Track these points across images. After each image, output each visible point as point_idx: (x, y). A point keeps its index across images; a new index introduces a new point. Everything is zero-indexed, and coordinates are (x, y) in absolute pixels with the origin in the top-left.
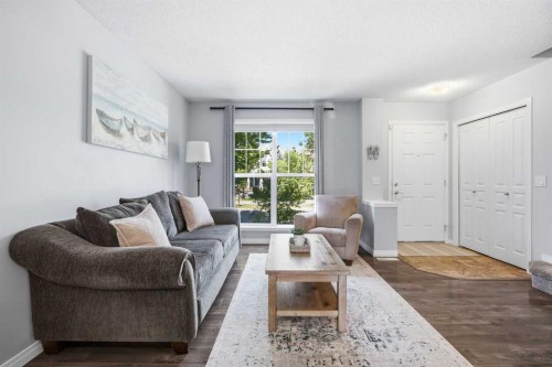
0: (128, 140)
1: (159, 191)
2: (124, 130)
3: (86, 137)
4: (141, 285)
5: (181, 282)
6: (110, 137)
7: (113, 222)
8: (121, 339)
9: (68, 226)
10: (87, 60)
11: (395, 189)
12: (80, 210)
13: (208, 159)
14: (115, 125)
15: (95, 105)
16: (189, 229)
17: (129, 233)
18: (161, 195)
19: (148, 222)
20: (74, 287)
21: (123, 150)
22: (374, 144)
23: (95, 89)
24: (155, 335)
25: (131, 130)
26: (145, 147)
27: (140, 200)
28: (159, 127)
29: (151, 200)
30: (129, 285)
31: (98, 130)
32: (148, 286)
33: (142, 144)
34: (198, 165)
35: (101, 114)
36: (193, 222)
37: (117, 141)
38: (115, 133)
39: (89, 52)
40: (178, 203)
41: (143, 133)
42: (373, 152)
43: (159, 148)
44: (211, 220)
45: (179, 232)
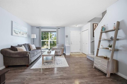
0: (19, 35)
1: (25, 43)
2: (18, 33)
3: (12, 34)
4: (21, 56)
5: (27, 56)
6: (16, 34)
7: (17, 48)
8: (18, 65)
9: (9, 49)
10: (12, 22)
11: (71, 43)
12: (11, 46)
13: (35, 37)
14: (17, 32)
15: (13, 29)
16: (31, 50)
17: (20, 49)
18: (26, 44)
19: (23, 48)
20: (11, 57)
21: (18, 36)
22: (67, 35)
23: (13, 27)
24: (24, 64)
25: (20, 33)
26: (23, 36)
27: (21, 45)
28: (25, 32)
29: (24, 45)
30: (19, 56)
31: (14, 33)
32: (22, 56)
33: (22, 35)
34: (34, 39)
35: (14, 31)
36: (32, 49)
37: (17, 35)
38: (17, 33)
39: (12, 21)
40: (29, 46)
41: (22, 33)
42: (67, 36)
43: (25, 36)
44: (36, 49)
45: (29, 51)
